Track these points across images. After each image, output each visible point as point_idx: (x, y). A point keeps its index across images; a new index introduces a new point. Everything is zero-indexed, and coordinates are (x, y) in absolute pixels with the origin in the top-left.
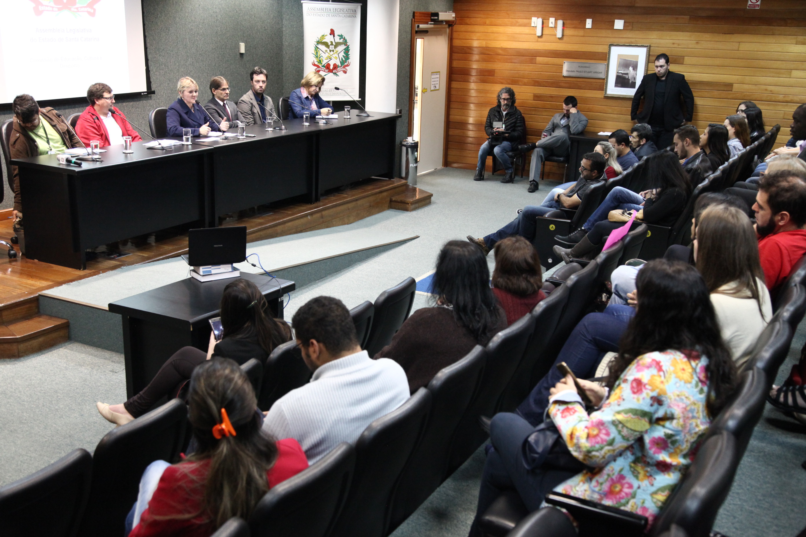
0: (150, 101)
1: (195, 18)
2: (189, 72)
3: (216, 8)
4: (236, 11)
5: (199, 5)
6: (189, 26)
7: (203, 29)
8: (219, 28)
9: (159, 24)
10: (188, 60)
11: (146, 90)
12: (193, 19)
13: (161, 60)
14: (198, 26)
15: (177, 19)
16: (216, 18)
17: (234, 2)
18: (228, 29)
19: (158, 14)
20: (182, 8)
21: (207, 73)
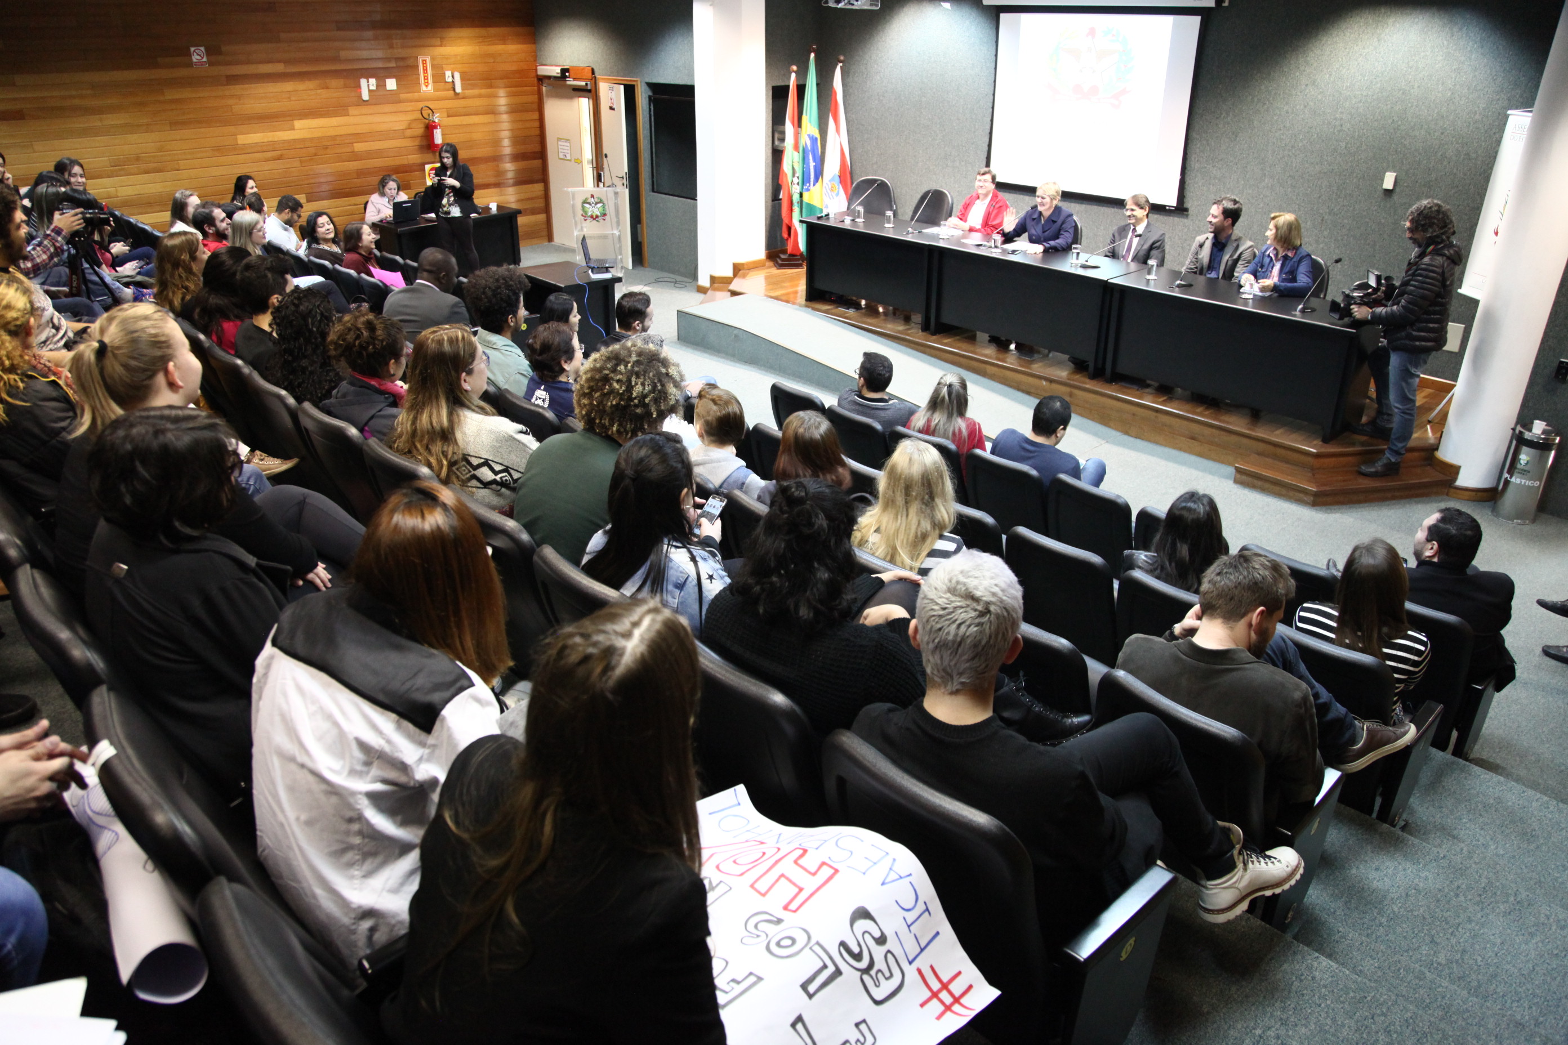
0: (1185, 220)
1: (1292, 124)
2: (1262, 196)
3: (1342, 113)
4: (1391, 121)
5: (1305, 107)
6: (1277, 135)
7: (1305, 142)
8: (1343, 145)
9: (1221, 126)
10: (1264, 181)
11: (1175, 205)
12: (1288, 125)
13: (1214, 172)
14: (1295, 136)
15: (1255, 122)
16: (1339, 128)
17: (1389, 106)
18: (1364, 147)
19: (1221, 114)
20: (1268, 108)
21: (1299, 205)
